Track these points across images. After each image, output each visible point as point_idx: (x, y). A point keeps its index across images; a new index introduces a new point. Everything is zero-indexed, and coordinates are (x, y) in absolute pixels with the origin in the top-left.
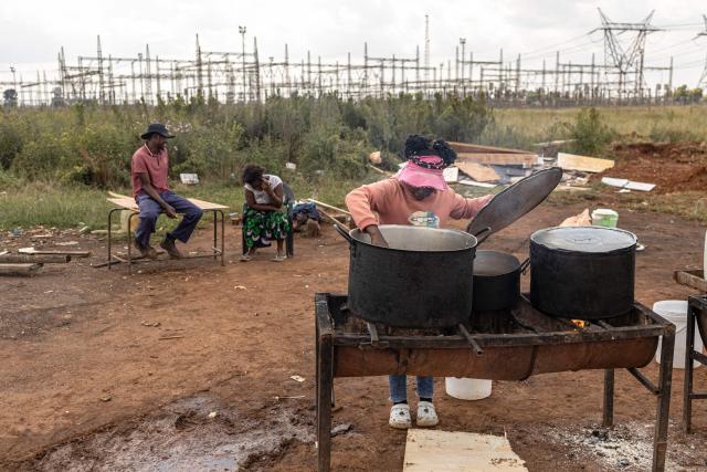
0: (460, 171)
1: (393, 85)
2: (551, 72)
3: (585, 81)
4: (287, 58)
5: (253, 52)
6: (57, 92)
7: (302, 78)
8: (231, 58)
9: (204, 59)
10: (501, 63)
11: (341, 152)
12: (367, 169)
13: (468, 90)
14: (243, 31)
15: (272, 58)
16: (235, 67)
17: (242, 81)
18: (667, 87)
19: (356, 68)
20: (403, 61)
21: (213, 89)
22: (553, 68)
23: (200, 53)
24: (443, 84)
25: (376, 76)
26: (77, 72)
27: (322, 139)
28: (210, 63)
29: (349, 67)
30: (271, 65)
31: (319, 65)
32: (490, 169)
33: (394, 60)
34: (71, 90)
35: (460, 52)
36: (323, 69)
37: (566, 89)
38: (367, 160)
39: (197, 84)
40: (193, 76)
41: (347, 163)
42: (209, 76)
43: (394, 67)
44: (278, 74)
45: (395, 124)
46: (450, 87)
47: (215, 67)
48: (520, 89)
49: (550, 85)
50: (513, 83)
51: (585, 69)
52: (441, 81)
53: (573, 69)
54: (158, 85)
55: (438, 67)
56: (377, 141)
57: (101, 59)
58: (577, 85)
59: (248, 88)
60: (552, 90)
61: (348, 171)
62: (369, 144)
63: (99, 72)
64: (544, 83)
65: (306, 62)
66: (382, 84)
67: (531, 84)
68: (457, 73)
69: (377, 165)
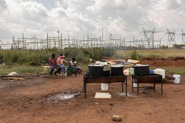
0: (108, 63)
1: (95, 45)
2: (132, 42)
3: (140, 44)
4: (69, 38)
5: (61, 37)
6: (12, 47)
7: (73, 43)
8: (55, 38)
9: (49, 38)
10: (120, 40)
11: (84, 59)
12: (89, 63)
13: (112, 46)
14: (58, 32)
15: (65, 38)
16: (56, 40)
17: (58, 44)
18: (160, 45)
19: (85, 41)
20: (97, 39)
21: (51, 46)
22: (133, 41)
23: (48, 37)
24: (107, 44)
25: (90, 43)
26: (17, 42)
27: (80, 56)
28: (50, 40)
29: (84, 41)
30: (65, 40)
31: (77, 40)
32: (114, 63)
33: (95, 39)
34: (15, 46)
35: (111, 37)
36: (77, 41)
37: (136, 46)
38: (89, 61)
39: (47, 44)
40: (46, 43)
41: (85, 61)
42: (50, 43)
43: (95, 41)
44: (67, 42)
45: (95, 53)
46: (108, 45)
47: (51, 40)
48: (125, 46)
49: (132, 45)
50: (123, 44)
51: (140, 41)
52: (106, 44)
53: (137, 41)
54: (37, 45)
55: (105, 41)
56: (91, 57)
57: (23, 39)
58: (138, 45)
59: (59, 45)
60: (133, 46)
61: (85, 63)
62: (89, 58)
63: (23, 42)
64: (130, 44)
65: (73, 39)
66: (92, 45)
67: (128, 45)
68: (110, 42)
69: (91, 62)
